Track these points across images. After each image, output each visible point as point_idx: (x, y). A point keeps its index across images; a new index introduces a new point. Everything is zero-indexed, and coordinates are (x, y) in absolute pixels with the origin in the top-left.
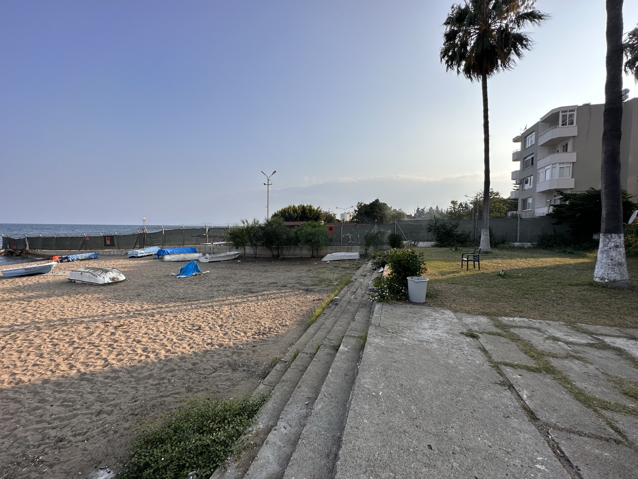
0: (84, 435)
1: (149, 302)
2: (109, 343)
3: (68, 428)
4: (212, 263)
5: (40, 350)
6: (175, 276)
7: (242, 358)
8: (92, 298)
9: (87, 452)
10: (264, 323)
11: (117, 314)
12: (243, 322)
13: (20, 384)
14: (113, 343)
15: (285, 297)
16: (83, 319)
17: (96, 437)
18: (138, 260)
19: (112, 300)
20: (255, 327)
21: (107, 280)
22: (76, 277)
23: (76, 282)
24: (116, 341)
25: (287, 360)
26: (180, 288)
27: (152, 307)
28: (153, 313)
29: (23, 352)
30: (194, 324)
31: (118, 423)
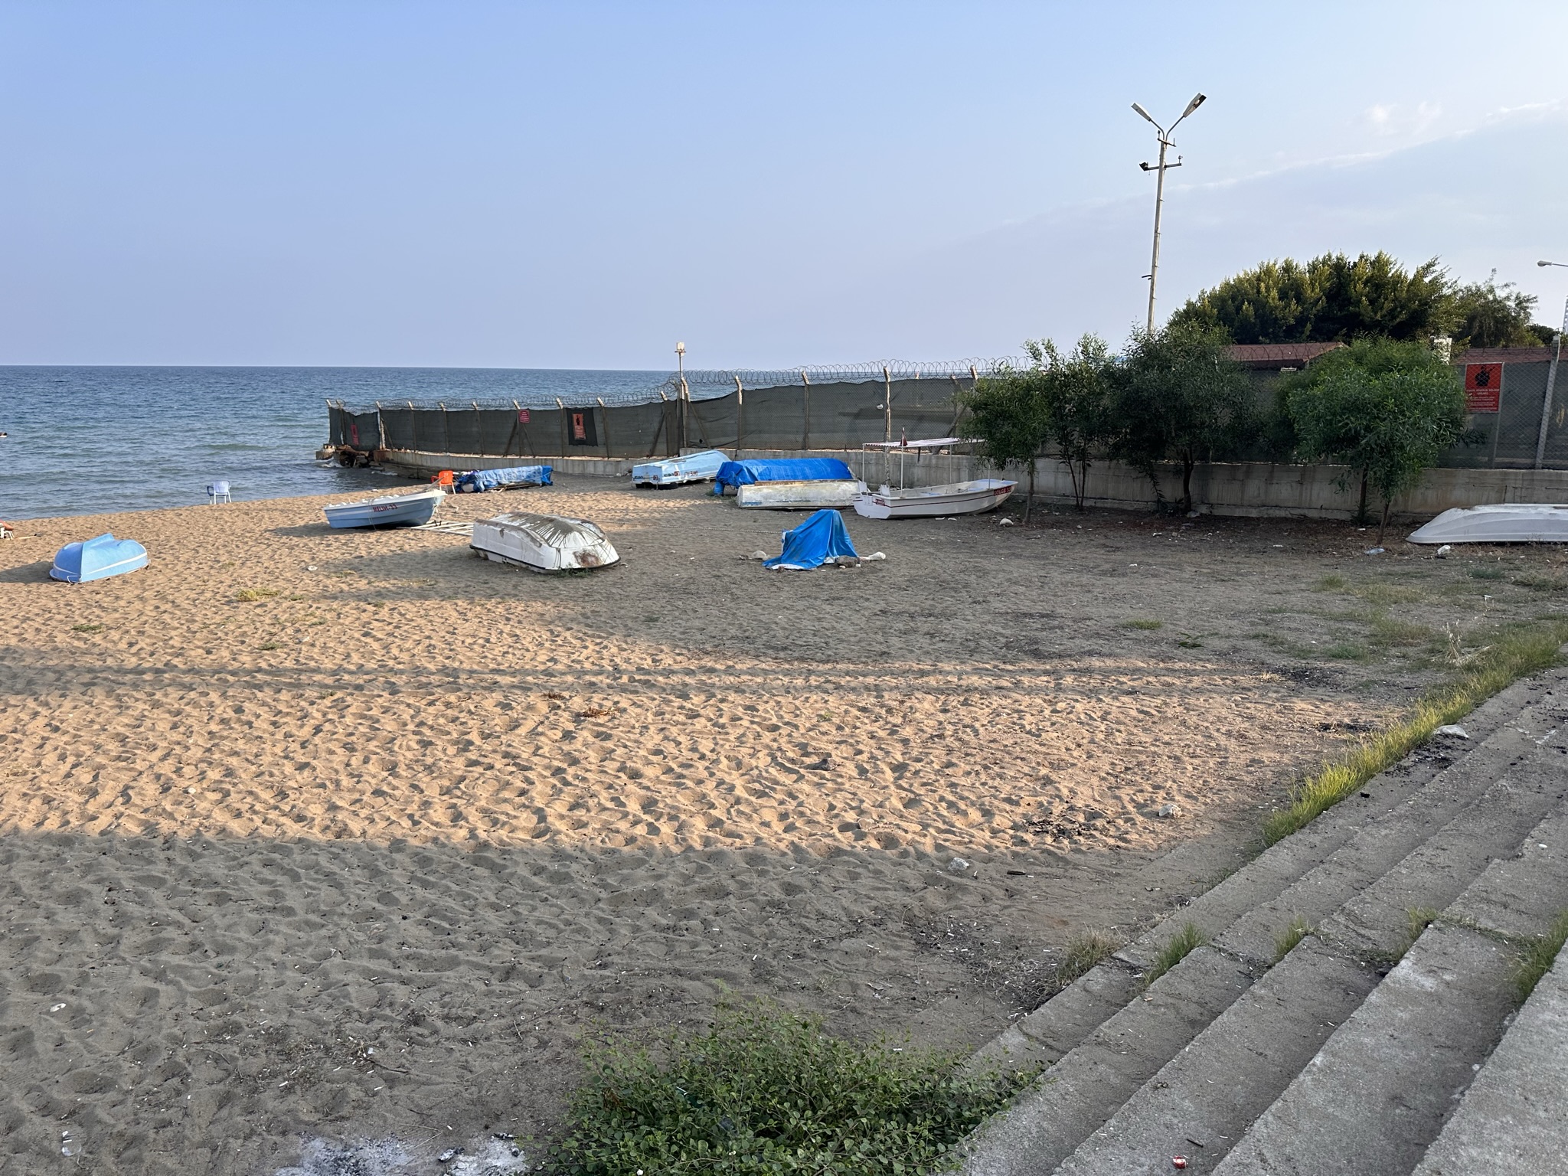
0: (469, 1024)
1: (677, 646)
2: (556, 763)
3: (432, 993)
4: (900, 523)
5: (391, 751)
6: (767, 564)
7: (960, 908)
8: (525, 614)
9: (469, 1076)
10: (1071, 791)
11: (586, 673)
12: (986, 767)
13: (345, 839)
14: (565, 766)
15: (1184, 693)
16: (498, 678)
17: (496, 1041)
18: (660, 498)
19: (575, 627)
20: (1031, 800)
21: (569, 561)
22: (489, 542)
23: (491, 557)
24: (574, 762)
25: (1142, 963)
26: (779, 608)
27: (685, 664)
28: (685, 685)
29: (356, 751)
30: (806, 745)
31: (551, 1018)
